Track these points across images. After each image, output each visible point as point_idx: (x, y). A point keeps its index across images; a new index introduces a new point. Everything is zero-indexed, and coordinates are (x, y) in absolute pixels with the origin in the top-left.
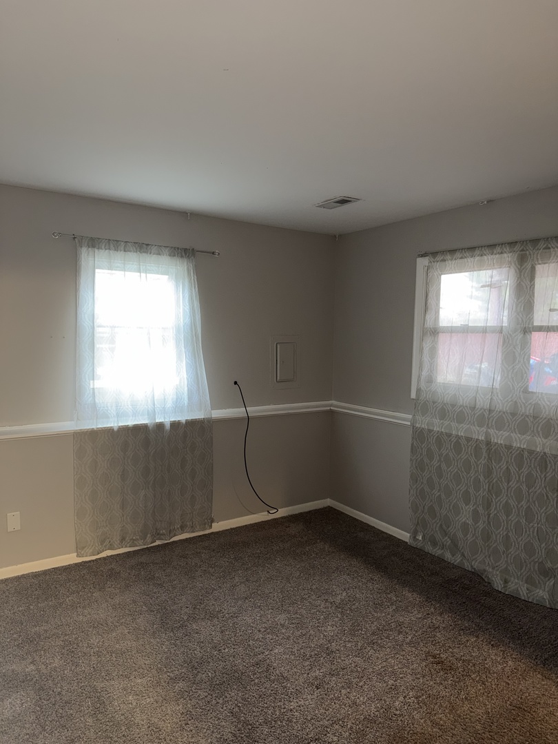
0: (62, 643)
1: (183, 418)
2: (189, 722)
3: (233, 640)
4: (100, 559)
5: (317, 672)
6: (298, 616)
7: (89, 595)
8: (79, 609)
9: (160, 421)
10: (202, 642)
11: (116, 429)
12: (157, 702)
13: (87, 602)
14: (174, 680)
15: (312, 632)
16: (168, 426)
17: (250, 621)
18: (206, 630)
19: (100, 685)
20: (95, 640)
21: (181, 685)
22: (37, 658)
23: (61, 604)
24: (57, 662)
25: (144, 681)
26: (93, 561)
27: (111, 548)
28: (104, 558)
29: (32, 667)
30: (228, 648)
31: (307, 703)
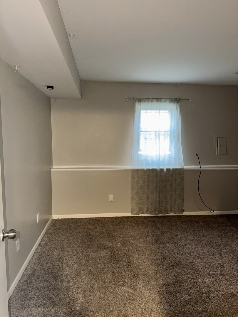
0: (121, 240)
1: (171, 167)
2: (158, 274)
3: (182, 253)
4: (139, 216)
5: (214, 272)
6: (212, 251)
7: (133, 227)
8: (129, 231)
9: (162, 168)
10: (169, 251)
11: (145, 170)
12: (148, 265)
13: (132, 229)
14: (156, 260)
15: (216, 258)
16: (165, 170)
17: (191, 248)
18: (172, 247)
19: (131, 255)
20: (132, 241)
21: (158, 262)
22: (113, 242)
23: (123, 228)
24: (119, 245)
25: (146, 257)
26: (137, 217)
27: (143, 213)
28: (140, 217)
29: (111, 244)
30: (179, 255)
31: (206, 281)
